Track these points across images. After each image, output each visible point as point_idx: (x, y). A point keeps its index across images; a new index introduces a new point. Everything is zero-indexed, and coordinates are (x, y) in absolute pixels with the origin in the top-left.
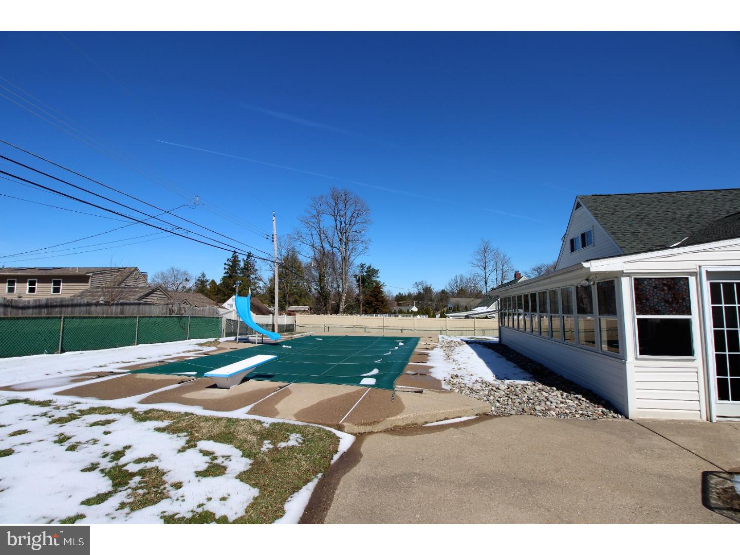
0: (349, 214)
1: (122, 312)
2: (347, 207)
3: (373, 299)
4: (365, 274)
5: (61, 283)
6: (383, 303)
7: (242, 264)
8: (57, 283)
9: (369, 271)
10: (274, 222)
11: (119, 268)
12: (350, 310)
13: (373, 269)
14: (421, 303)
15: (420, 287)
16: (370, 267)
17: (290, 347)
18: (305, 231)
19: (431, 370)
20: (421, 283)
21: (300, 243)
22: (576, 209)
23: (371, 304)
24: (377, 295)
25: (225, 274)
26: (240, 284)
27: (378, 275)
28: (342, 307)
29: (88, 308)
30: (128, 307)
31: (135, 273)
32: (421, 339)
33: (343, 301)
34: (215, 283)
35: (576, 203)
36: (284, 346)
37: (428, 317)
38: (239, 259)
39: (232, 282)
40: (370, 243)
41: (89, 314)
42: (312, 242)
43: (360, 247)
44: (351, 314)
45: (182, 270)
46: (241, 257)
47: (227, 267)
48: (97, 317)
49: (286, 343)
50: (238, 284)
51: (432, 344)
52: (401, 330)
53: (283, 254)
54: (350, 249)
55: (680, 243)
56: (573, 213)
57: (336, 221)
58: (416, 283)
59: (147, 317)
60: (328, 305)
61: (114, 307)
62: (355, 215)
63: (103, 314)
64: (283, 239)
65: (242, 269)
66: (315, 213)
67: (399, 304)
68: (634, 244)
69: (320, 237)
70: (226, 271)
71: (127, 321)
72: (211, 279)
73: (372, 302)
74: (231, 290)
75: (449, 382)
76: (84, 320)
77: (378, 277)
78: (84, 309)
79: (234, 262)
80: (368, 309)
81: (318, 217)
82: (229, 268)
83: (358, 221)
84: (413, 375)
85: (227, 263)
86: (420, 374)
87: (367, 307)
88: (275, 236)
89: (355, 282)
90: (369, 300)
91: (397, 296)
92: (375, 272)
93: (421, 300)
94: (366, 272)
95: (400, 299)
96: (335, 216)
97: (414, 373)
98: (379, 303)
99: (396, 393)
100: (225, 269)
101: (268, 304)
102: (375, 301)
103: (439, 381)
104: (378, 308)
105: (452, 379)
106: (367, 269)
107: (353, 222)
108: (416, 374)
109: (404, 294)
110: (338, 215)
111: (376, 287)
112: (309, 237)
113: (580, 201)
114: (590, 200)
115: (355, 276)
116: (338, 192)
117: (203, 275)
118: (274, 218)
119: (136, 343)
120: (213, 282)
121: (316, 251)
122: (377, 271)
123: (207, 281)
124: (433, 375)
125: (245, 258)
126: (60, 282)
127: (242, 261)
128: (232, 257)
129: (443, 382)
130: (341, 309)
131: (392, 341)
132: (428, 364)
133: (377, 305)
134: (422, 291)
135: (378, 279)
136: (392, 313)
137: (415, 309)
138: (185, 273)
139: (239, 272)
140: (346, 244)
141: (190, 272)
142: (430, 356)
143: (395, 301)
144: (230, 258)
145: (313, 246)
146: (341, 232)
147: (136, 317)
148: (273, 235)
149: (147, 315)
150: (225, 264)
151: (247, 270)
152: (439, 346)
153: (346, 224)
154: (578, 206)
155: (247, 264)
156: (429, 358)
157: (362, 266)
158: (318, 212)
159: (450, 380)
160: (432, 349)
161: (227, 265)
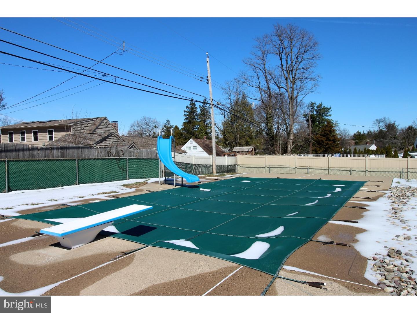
0: (295, 51)
1: (63, 156)
2: (293, 43)
3: (323, 139)
4: (315, 113)
5: (53, 133)
6: (335, 142)
7: (199, 111)
8: (51, 133)
9: (320, 110)
10: (208, 64)
11: (94, 119)
12: (299, 150)
13: (324, 107)
14: (383, 142)
15: (382, 124)
16: (320, 105)
17: (209, 190)
18: (250, 73)
19: (359, 236)
20: (383, 120)
21: (246, 86)
23: (321, 144)
24: (328, 134)
25: (185, 120)
26: (198, 128)
27: (330, 114)
28: (290, 147)
29: (31, 152)
30: (68, 151)
31: (104, 122)
32: (366, 184)
33: (291, 141)
34: (178, 129)
36: (201, 189)
37: (386, 156)
38: (196, 106)
39: (191, 127)
40: (319, 79)
41: (32, 158)
42: (259, 84)
43: (308, 85)
44: (300, 154)
45: (152, 118)
46: (197, 105)
47: (186, 114)
48: (39, 160)
49: (205, 186)
50: (196, 128)
51: (379, 191)
52: (350, 171)
53: (232, 98)
54: (298, 87)
57: (281, 60)
58: (377, 120)
59: (86, 159)
60: (275, 146)
61: (55, 151)
62: (302, 51)
63: (45, 157)
64: (232, 83)
65: (199, 115)
66: (260, 54)
67: (356, 143)
69: (266, 77)
70: (186, 117)
71: (67, 164)
72: (175, 126)
73: (323, 141)
74: (191, 134)
75: (381, 265)
76: (27, 163)
77: (330, 115)
78: (27, 153)
79: (192, 110)
80: (318, 149)
81: (263, 59)
82: (188, 115)
83: (305, 57)
84: (326, 243)
85: (186, 110)
86: (337, 244)
87: (317, 147)
88: (209, 78)
89: (305, 122)
90: (319, 140)
91: (355, 134)
92: (327, 110)
93: (383, 138)
94: (316, 111)
95: (359, 137)
96: (280, 54)
97: (328, 240)
98: (330, 143)
99: (278, 280)
100: (185, 115)
101: (223, 146)
102: (326, 140)
103: (365, 260)
104: (329, 147)
105: (387, 260)
106: (317, 107)
107: (299, 60)
108: (331, 243)
109: (362, 133)
110: (284, 52)
111: (327, 126)
112: (255, 80)
115: (305, 116)
116: (283, 28)
117: (168, 122)
118: (208, 60)
119: (77, 183)
120: (176, 127)
121: (263, 93)
122: (329, 109)
123: (172, 127)
124: (358, 247)
125: (201, 104)
126: (52, 131)
127: (198, 108)
128: (190, 105)
129: (370, 263)
130: (289, 149)
131: (329, 185)
132: (359, 225)
133: (327, 144)
134: (384, 129)
135: (330, 118)
136: (347, 153)
137: (373, 147)
138: (154, 121)
139: (196, 117)
140: (293, 83)
141: (158, 120)
142: (368, 210)
143: (353, 139)
144: (189, 106)
145: (259, 87)
146: (287, 72)
147: (75, 160)
148: (207, 77)
149: (86, 158)
150: (185, 111)
151: (204, 115)
152: (386, 195)
153: (292, 62)
155: (203, 109)
156: (365, 213)
157: (312, 104)
158: (263, 53)
159: (383, 262)
160: (375, 199)
161: (187, 112)
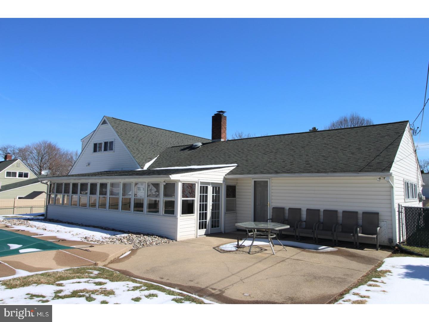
22: (102, 124)
35: (103, 120)
55: (156, 158)
56: (100, 126)
68: (139, 155)
113: (106, 120)
114: (112, 121)
154: (104, 122)
